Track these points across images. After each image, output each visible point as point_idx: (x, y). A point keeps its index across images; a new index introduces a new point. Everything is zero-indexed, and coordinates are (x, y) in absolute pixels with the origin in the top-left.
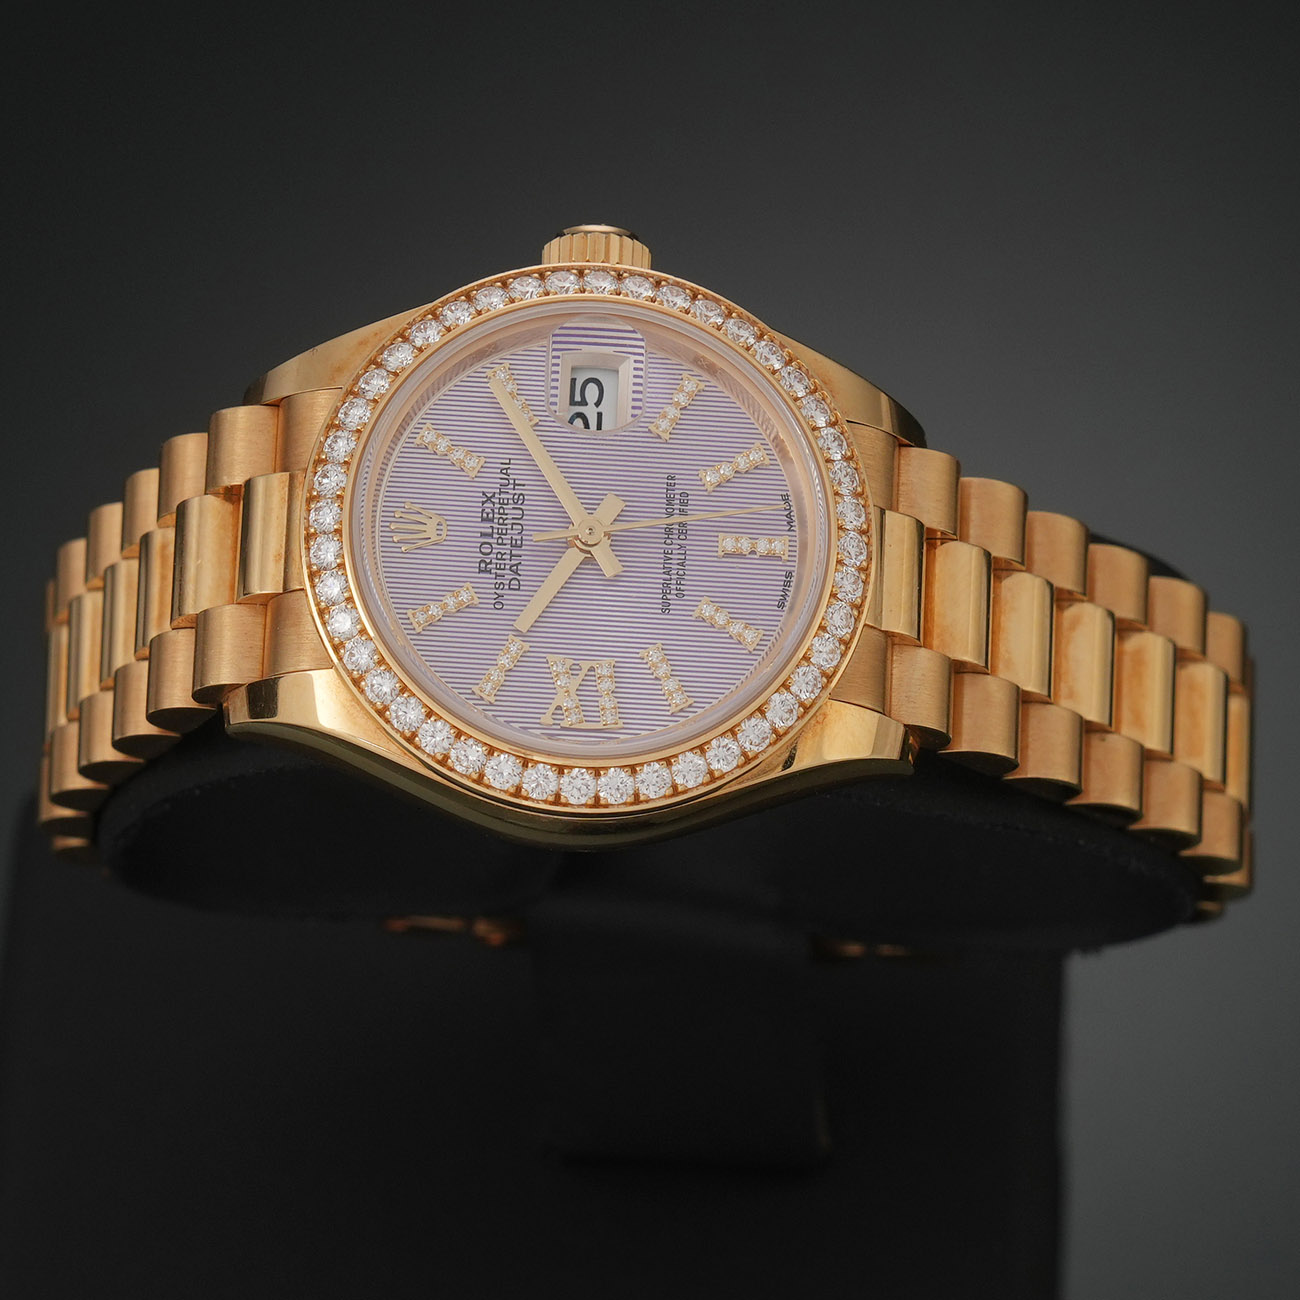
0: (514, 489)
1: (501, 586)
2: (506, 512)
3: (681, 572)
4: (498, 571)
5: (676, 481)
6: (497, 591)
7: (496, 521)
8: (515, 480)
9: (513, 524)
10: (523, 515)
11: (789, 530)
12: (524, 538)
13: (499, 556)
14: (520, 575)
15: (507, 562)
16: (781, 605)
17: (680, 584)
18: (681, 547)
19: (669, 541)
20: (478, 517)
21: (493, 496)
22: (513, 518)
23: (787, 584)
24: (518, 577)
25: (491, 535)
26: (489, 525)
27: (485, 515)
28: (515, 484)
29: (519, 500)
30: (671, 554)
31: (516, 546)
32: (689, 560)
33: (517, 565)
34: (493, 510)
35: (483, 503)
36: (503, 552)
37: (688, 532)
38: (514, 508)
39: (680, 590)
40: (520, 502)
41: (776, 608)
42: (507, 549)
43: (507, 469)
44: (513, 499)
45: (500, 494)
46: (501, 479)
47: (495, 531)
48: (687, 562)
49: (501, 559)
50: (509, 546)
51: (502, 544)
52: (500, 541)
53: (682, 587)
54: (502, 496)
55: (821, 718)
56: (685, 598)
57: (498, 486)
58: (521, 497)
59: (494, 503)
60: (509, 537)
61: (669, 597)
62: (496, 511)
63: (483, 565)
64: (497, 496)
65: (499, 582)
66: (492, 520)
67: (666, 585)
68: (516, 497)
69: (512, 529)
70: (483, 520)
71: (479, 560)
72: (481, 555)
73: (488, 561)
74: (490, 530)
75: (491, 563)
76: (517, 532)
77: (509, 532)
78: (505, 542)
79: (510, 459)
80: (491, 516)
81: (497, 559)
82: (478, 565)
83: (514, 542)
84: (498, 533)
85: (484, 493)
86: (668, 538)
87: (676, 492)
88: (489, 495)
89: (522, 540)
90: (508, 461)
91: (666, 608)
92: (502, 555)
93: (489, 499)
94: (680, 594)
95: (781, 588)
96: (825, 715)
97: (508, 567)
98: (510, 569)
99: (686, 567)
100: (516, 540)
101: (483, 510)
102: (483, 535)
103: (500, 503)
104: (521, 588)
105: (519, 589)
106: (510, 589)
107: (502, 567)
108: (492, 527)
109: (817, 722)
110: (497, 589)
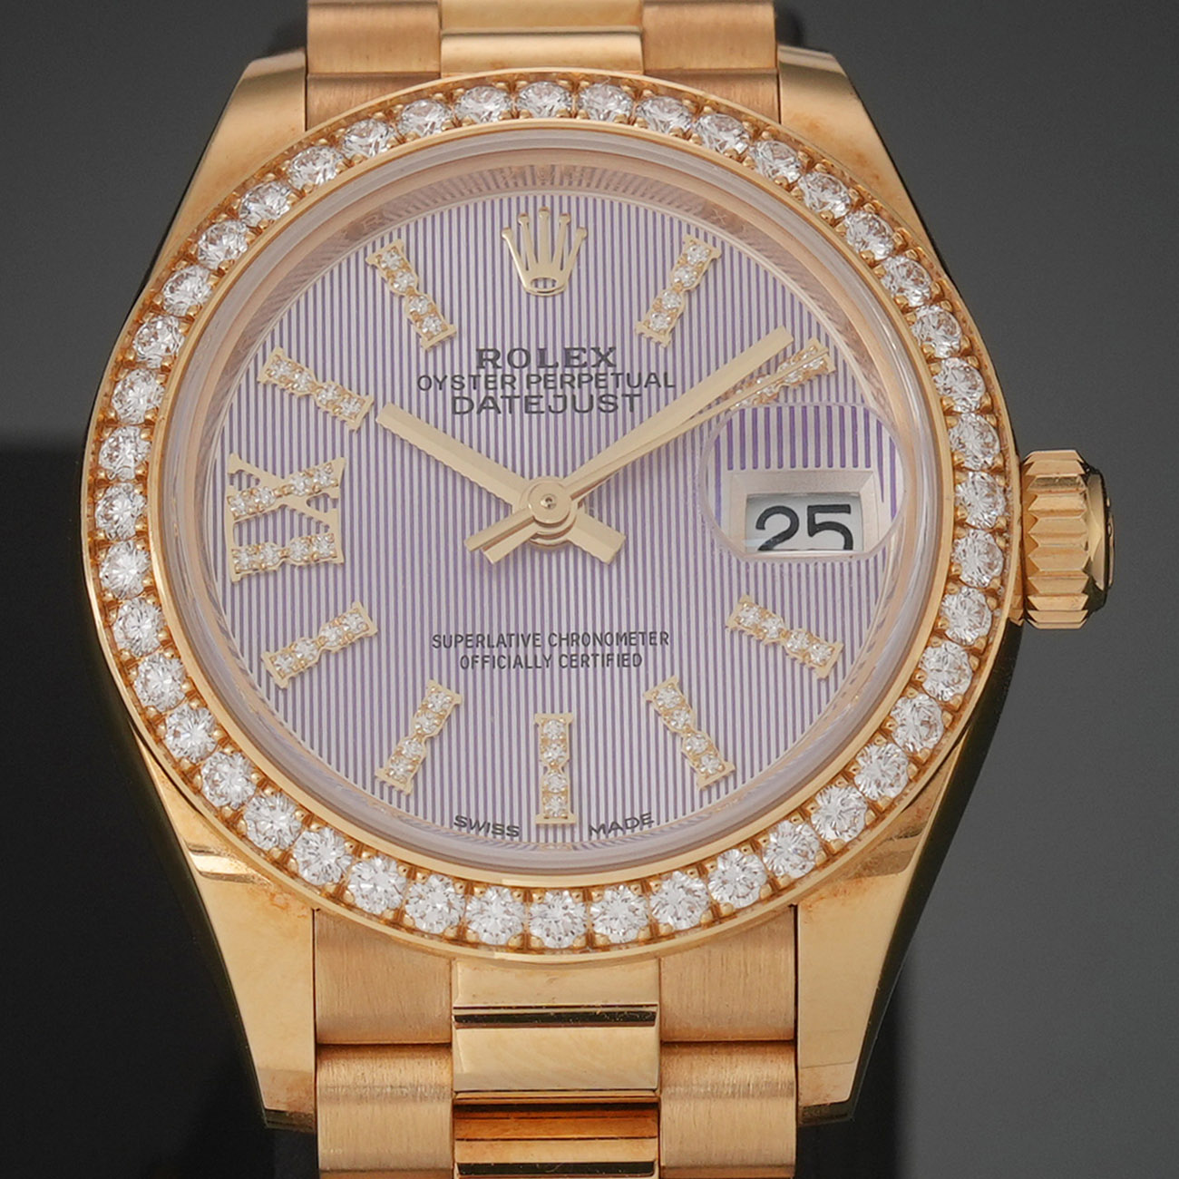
0: (624, 395)
1: (457, 386)
2: (585, 386)
3: (504, 662)
4: (482, 380)
5: (659, 647)
6: (448, 381)
7: (568, 371)
8: (640, 395)
9: (564, 397)
10: (581, 412)
11: (591, 829)
12: (543, 416)
13: (508, 379)
14: (479, 412)
15: (500, 392)
16: (461, 822)
17: (484, 662)
18: (548, 661)
19: (556, 640)
20: (571, 343)
21: (609, 364)
22: (574, 397)
23: (498, 829)
24: (475, 409)
25: (542, 363)
26: (559, 360)
27: (576, 353)
28: (632, 396)
29: (607, 404)
30: (534, 645)
31: (528, 404)
32: (526, 674)
33: (496, 407)
34: (585, 365)
35: (597, 350)
36: (516, 384)
37: (573, 670)
38: (591, 397)
39: (474, 662)
40: (603, 406)
41: (455, 814)
42: (520, 388)
43: (657, 382)
44: (607, 395)
45: (616, 375)
46: (640, 375)
47: (551, 371)
48: (522, 671)
49: (503, 383)
50: (526, 393)
51: (529, 383)
52: (534, 379)
53: (479, 665)
54: (611, 379)
55: (280, 899)
56: (461, 670)
57: (627, 371)
58: (611, 407)
59: (597, 365)
60: (543, 392)
61: (461, 645)
62: (585, 370)
63: (491, 355)
64: (610, 370)
65: (465, 382)
66: (567, 364)
67: (480, 640)
68: (611, 399)
69: (556, 396)
70: (567, 352)
71: (499, 349)
72: (507, 352)
73: (499, 362)
74: (550, 363)
75: (496, 367)
76: (552, 404)
77: (551, 392)
78: (534, 386)
79: (674, 386)
80: (576, 362)
81: (503, 376)
82: (490, 347)
83: (534, 400)
84: (546, 375)
85: (612, 349)
86: (561, 639)
87: (642, 648)
88: (610, 358)
89: (539, 412)
90: (670, 383)
91: (439, 641)
92: (511, 384)
93: (604, 358)
94: (465, 663)
95: (490, 820)
96: (285, 908)
97: (491, 393)
98: (487, 398)
99: (513, 671)
100: (538, 404)
101: (584, 350)
102: (542, 353)
103: (597, 375)
104: (458, 417)
105: (454, 412)
106: (454, 399)
107: (491, 385)
108: (556, 365)
109: (273, 895)
110: (453, 379)
